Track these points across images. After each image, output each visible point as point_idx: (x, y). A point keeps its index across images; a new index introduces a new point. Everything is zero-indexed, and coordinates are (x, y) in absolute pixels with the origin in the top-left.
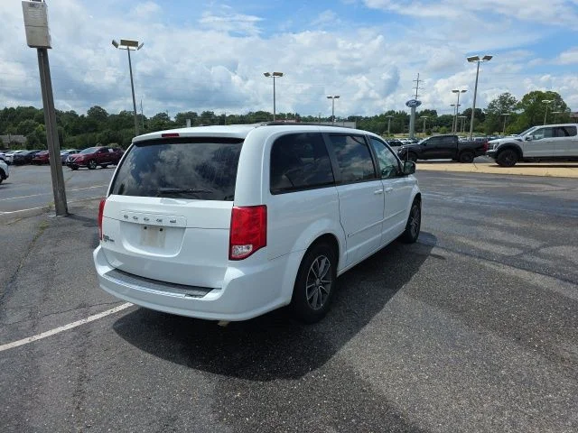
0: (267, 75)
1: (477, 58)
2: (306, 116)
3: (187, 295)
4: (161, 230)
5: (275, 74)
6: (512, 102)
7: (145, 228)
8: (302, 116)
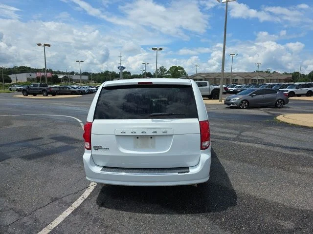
0: (39, 45)
1: (156, 49)
2: (56, 71)
3: (179, 173)
4: (151, 138)
5: (45, 45)
6: (165, 70)
7: (138, 138)
8: (53, 70)
